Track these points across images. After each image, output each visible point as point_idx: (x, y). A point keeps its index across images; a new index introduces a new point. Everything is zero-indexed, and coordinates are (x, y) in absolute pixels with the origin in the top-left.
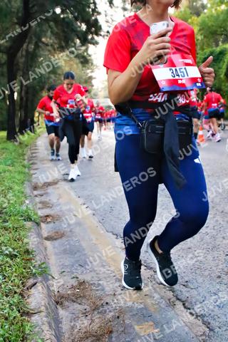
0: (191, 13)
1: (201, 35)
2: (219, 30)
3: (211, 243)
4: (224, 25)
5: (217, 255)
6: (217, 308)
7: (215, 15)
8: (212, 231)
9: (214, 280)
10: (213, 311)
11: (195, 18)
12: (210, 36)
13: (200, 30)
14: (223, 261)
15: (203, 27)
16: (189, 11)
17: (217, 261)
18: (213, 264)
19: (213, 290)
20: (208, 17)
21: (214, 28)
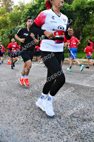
0: (7, 11)
1: (10, 21)
2: (18, 19)
3: (7, 108)
4: (19, 18)
5: (9, 114)
6: (7, 137)
7: (16, 13)
8: (9, 103)
9: (7, 125)
10: (5, 139)
11: (8, 13)
12: (14, 21)
13: (10, 19)
14: (12, 116)
15: (11, 18)
16: (6, 10)
17: (9, 116)
18: (7, 117)
19: (6, 129)
20: (13, 14)
21: (16, 18)
